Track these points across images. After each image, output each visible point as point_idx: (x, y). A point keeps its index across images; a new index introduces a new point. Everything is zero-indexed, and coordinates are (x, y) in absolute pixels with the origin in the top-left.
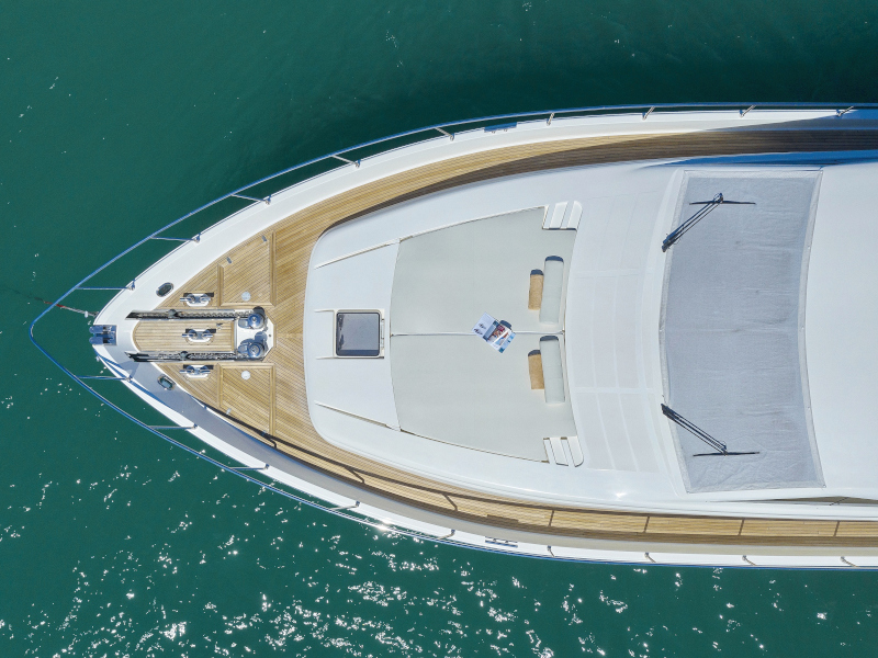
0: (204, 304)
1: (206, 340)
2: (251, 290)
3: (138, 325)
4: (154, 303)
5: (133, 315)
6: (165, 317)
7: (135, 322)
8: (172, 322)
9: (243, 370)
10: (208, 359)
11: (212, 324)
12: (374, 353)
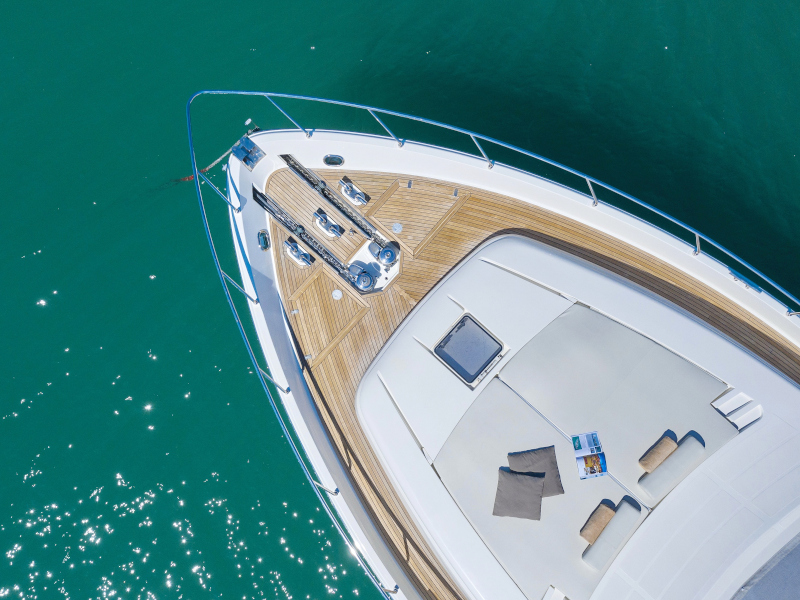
0: (355, 202)
1: (331, 235)
2: (406, 227)
3: (283, 170)
4: (314, 163)
5: (286, 158)
6: (313, 184)
7: (284, 165)
8: (315, 193)
9: (338, 288)
10: (316, 252)
11: (347, 224)
12: (468, 378)
